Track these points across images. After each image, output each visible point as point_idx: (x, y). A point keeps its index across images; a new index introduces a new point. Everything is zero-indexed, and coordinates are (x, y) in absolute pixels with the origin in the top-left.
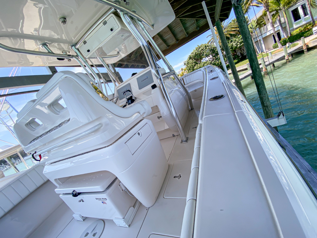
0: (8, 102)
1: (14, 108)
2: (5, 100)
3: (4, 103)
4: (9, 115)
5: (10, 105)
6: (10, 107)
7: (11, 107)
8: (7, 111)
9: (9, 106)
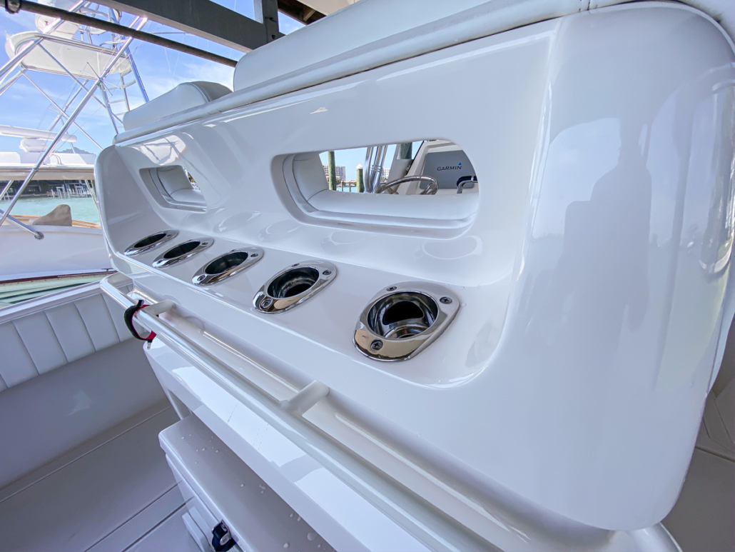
0: (131, 56)
1: (138, 77)
2: (127, 49)
3: (122, 56)
4: (125, 89)
5: (134, 66)
6: (130, 71)
7: (132, 72)
8: (122, 78)
9: (130, 67)
